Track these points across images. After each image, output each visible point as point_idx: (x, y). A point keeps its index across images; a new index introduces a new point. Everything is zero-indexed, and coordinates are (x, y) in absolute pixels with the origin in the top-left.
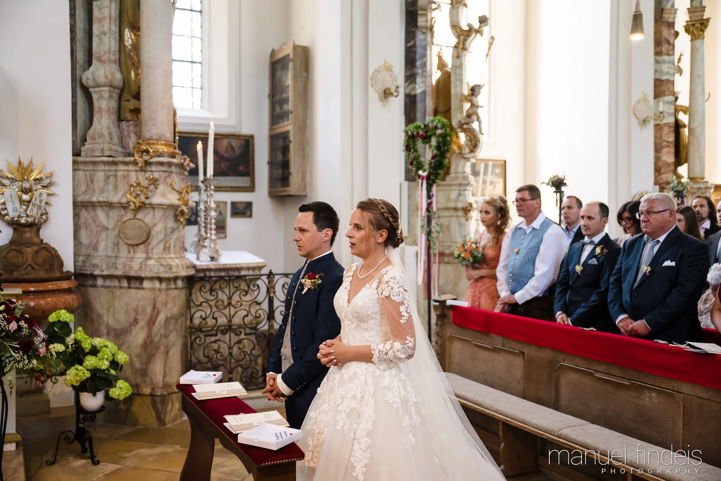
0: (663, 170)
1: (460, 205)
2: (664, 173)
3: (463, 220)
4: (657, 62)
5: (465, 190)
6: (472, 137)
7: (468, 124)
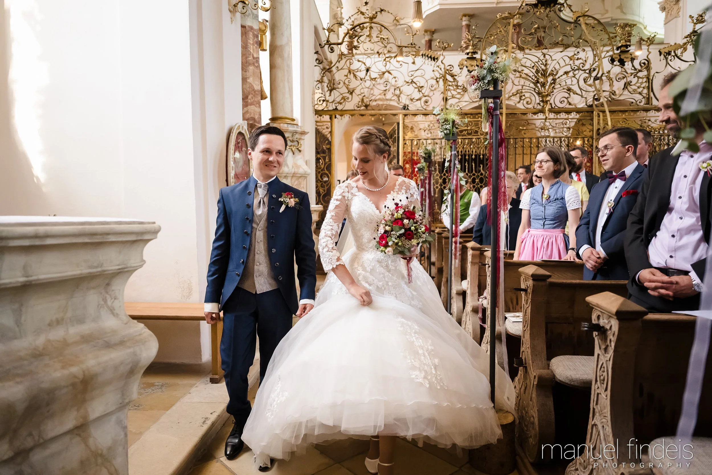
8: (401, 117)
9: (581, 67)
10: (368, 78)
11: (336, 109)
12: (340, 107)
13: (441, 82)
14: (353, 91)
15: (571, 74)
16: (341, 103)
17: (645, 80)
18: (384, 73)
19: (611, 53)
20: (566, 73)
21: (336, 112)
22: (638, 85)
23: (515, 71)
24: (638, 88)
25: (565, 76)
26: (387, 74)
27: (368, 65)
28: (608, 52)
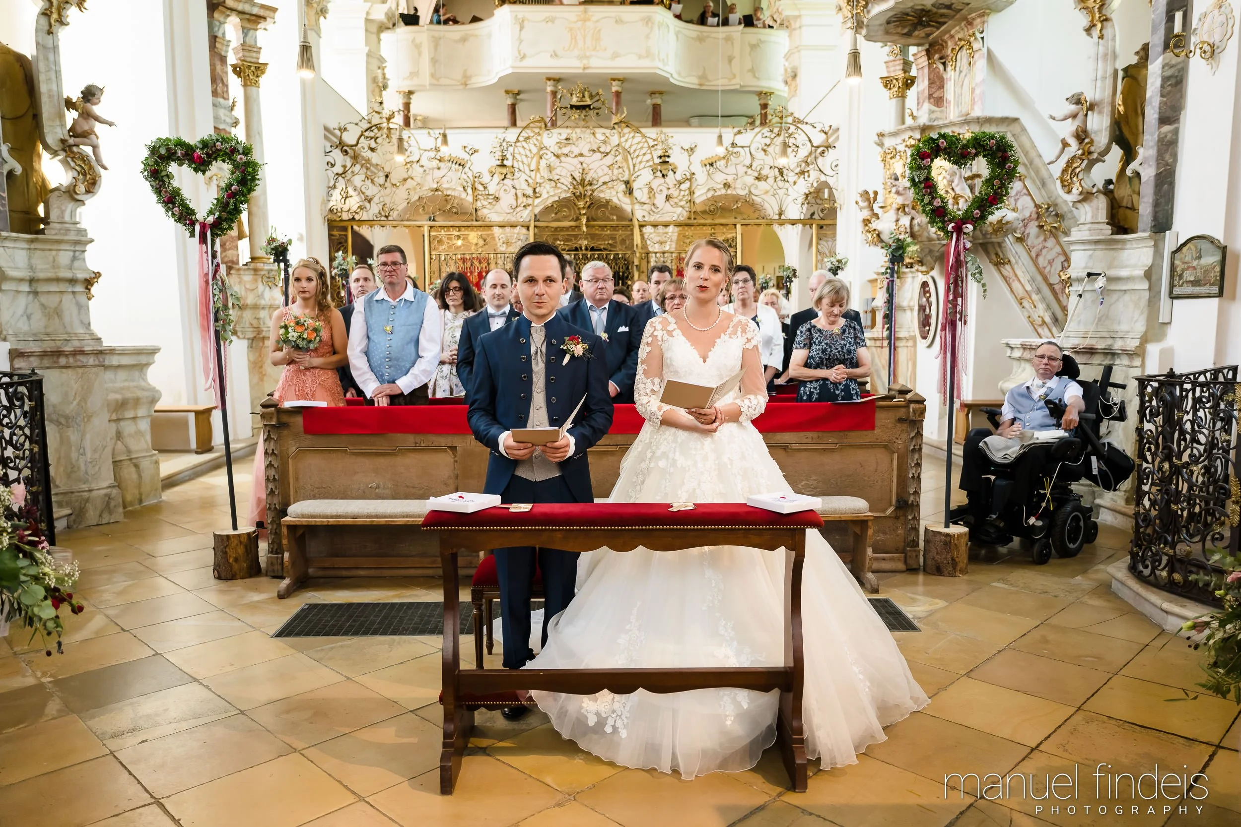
0: (228, 244)
1: (81, 275)
2: (230, 249)
3: (82, 299)
4: (214, 105)
5: (84, 251)
6: (86, 168)
7: (77, 146)
8: (426, 229)
9: (620, 176)
10: (388, 184)
11: (353, 219)
12: (357, 217)
13: (469, 190)
14: (371, 199)
15: (610, 185)
16: (357, 213)
17: (687, 192)
18: (405, 180)
19: (651, 163)
20: (604, 183)
21: (353, 223)
22: (680, 197)
23: (550, 180)
24: (681, 200)
25: (605, 186)
26: (409, 180)
27: (387, 169)
28: (647, 161)
